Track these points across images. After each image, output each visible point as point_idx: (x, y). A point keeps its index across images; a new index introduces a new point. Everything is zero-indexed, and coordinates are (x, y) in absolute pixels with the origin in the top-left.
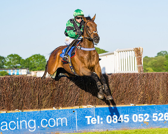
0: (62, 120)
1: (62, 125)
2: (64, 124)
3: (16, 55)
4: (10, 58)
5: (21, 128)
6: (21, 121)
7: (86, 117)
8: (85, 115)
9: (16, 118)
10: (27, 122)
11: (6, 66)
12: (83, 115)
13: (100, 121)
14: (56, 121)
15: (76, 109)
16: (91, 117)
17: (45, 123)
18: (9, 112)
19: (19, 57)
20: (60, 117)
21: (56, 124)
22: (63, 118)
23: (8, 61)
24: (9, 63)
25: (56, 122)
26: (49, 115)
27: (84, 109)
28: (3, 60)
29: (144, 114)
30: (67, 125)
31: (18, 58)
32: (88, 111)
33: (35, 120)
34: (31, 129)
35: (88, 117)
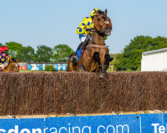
0: (123, 127)
3: (66, 46)
4: (58, 49)
6: (73, 127)
8: (151, 123)
10: (81, 129)
11: (53, 59)
12: (149, 121)
14: (115, 129)
15: (141, 115)
16: (158, 124)
18: (60, 116)
19: (68, 48)
20: (121, 124)
22: (125, 125)
23: (55, 53)
24: (56, 55)
26: (107, 121)
27: (150, 114)
28: (50, 51)
33: (90, 127)
35: (155, 125)
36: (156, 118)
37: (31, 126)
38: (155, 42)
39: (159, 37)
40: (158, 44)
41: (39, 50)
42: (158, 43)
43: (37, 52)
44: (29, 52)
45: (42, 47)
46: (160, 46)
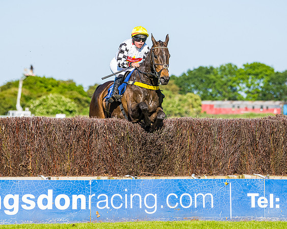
1: (204, 207)
2: (208, 204)
5: (131, 207)
7: (249, 195)
9: (124, 189)
12: (244, 190)
13: (275, 203)
21: (193, 203)
22: (207, 194)
25: (193, 200)
26: (181, 188)
27: (246, 180)
30: (212, 207)
34: (148, 210)
36: (254, 186)
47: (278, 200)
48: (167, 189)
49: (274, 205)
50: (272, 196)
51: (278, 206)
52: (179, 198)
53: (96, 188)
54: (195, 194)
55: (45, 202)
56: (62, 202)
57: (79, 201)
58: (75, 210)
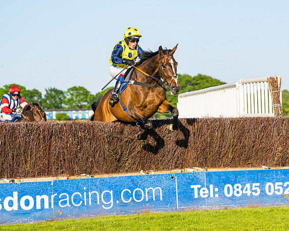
0: (154, 190)
1: (154, 200)
2: (157, 197)
3: (82, 87)
4: (72, 92)
5: (90, 204)
6: (90, 192)
7: (192, 187)
8: (190, 184)
9: (83, 187)
10: (100, 194)
11: (66, 105)
12: (188, 183)
13: (214, 193)
14: (145, 193)
15: (177, 174)
16: (199, 186)
17: (127, 196)
18: (72, 178)
19: (85, 91)
20: (151, 186)
21: (145, 197)
22: (156, 188)
23: (68, 97)
24: (69, 100)
26: (134, 183)
27: (189, 173)
28: (61, 95)
29: (284, 182)
30: (161, 199)
31: (83, 92)
32: (195, 177)
33: (112, 191)
34: (106, 206)
35: (195, 187)
36: (196, 178)
37: (34, 193)
38: (195, 81)
39: (200, 75)
40: (198, 84)
41: (47, 93)
42: (198, 82)
43: (45, 96)
44: (35, 96)
45: (51, 90)
46: (202, 86)
47: (217, 190)
48: (121, 186)
49: (214, 195)
50: (211, 186)
51: (217, 195)
52: (132, 193)
53: (57, 188)
54: (146, 189)
55: (11, 204)
56: (27, 203)
57: (42, 201)
58: (39, 210)
